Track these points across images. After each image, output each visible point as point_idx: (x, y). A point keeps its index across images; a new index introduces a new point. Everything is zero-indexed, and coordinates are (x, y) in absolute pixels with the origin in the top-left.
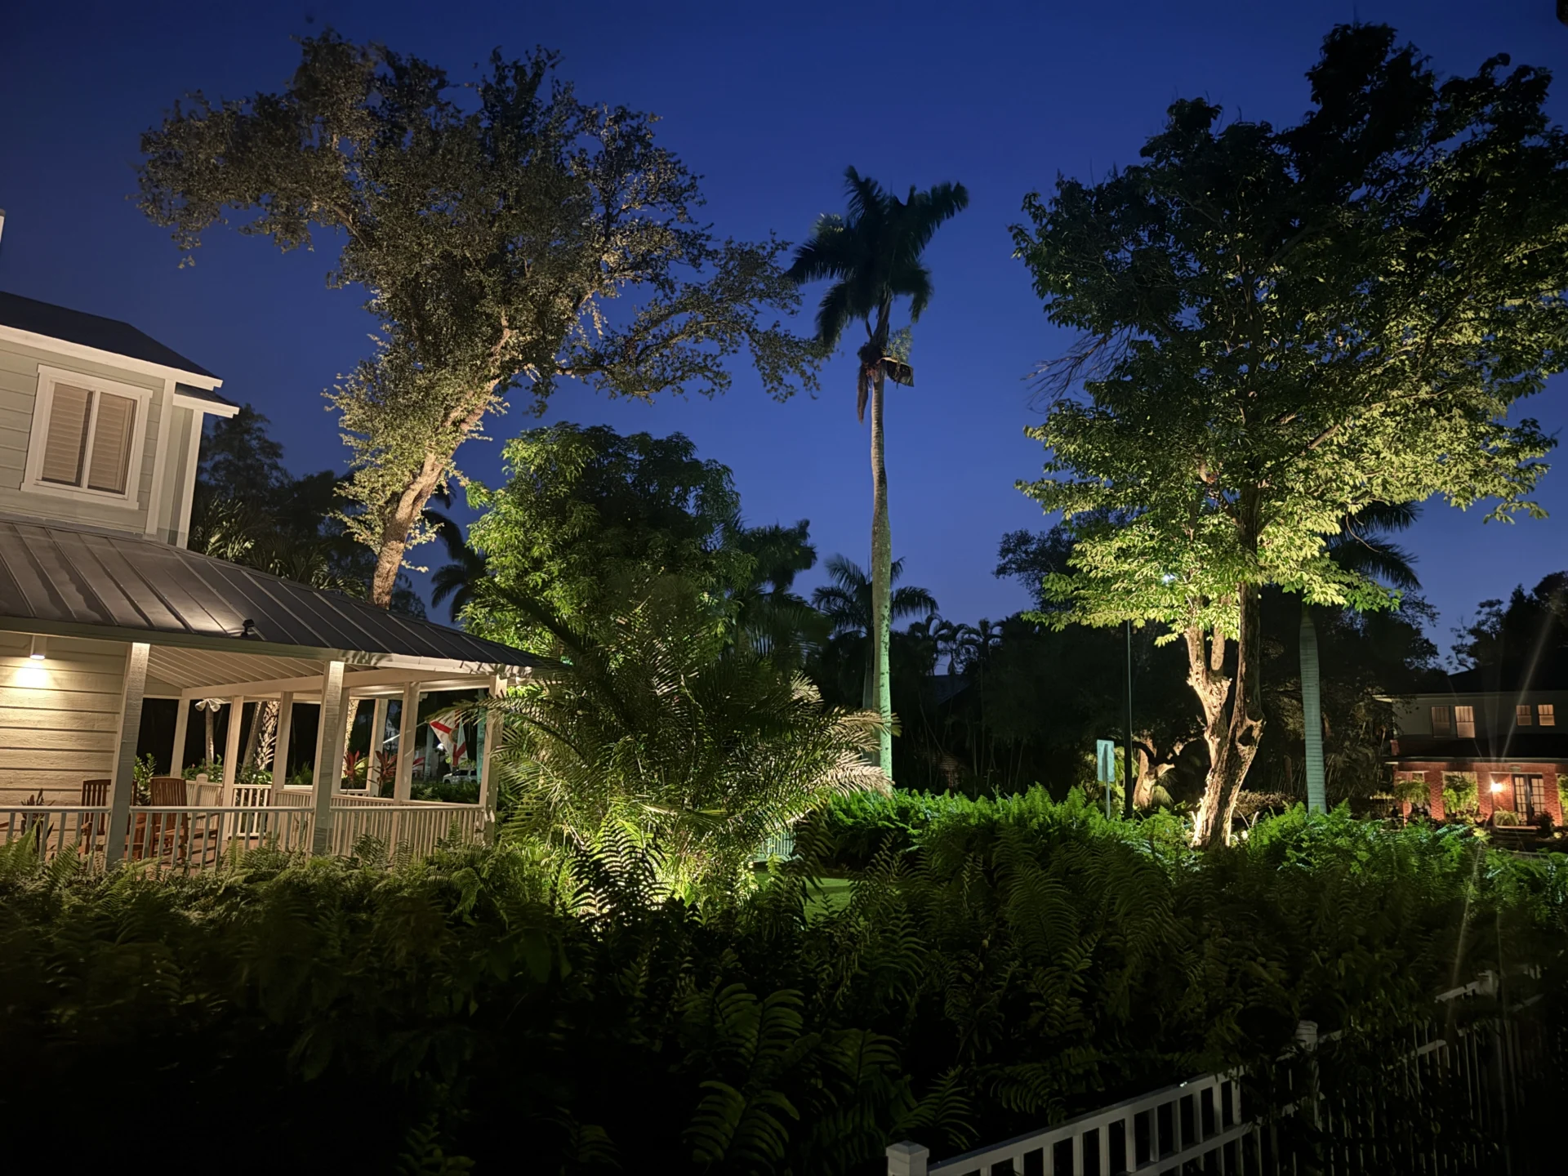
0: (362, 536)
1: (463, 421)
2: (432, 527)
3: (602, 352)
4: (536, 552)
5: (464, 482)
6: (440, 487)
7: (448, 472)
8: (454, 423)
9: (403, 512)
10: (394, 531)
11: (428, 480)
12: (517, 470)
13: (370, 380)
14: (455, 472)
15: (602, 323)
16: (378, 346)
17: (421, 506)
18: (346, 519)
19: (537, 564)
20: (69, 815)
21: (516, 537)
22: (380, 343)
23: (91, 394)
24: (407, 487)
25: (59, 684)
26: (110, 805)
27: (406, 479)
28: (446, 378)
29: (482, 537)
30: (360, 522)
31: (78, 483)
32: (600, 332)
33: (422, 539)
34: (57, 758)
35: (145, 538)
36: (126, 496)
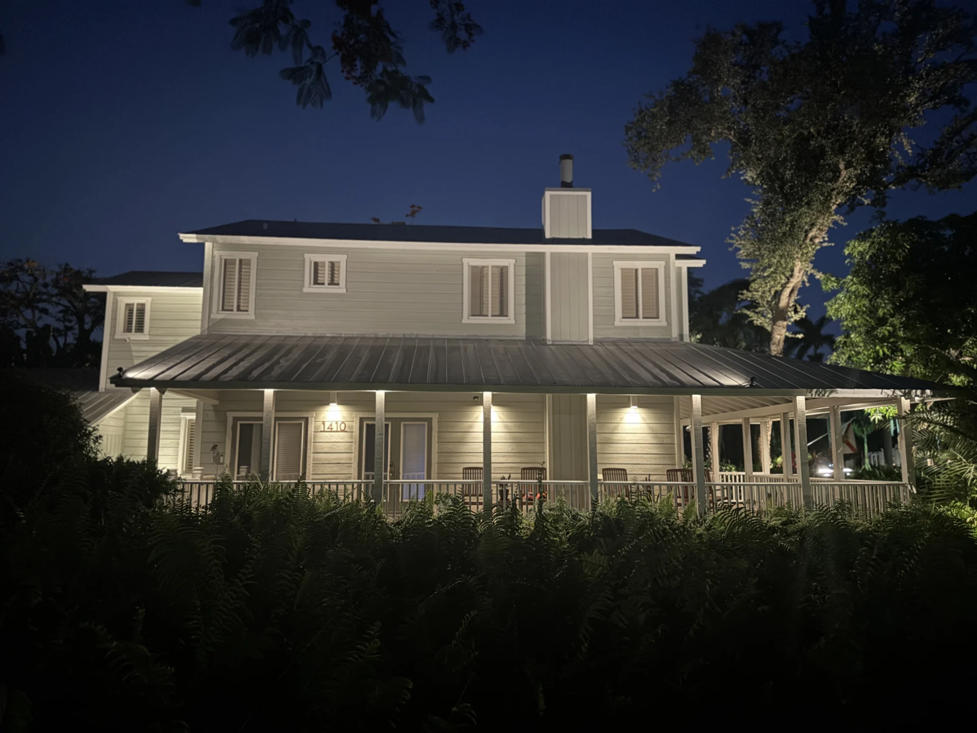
0: (758, 321)
1: (816, 237)
2: (802, 308)
3: (915, 165)
4: (881, 312)
5: (819, 276)
6: (803, 282)
7: (807, 272)
8: (811, 240)
9: (783, 302)
10: (780, 315)
11: (798, 278)
12: (856, 260)
13: (753, 226)
14: (812, 271)
15: (911, 145)
16: (752, 205)
17: (795, 297)
18: (748, 313)
19: (882, 321)
20: (662, 486)
21: (864, 305)
22: (753, 202)
23: (637, 270)
24: (784, 286)
25: (644, 420)
26: (695, 481)
27: (783, 281)
28: (805, 213)
29: (836, 310)
30: (757, 313)
31: (637, 317)
32: (910, 151)
33: (797, 317)
34: (650, 458)
35: (672, 340)
36: (660, 319)
